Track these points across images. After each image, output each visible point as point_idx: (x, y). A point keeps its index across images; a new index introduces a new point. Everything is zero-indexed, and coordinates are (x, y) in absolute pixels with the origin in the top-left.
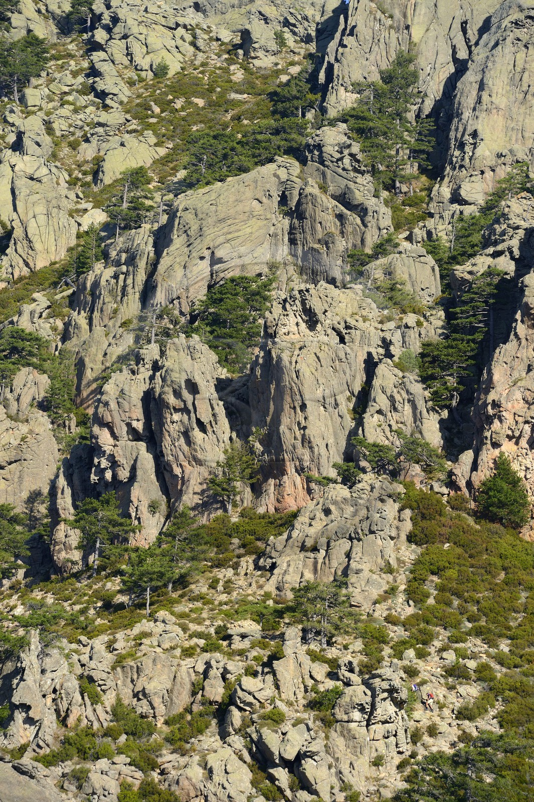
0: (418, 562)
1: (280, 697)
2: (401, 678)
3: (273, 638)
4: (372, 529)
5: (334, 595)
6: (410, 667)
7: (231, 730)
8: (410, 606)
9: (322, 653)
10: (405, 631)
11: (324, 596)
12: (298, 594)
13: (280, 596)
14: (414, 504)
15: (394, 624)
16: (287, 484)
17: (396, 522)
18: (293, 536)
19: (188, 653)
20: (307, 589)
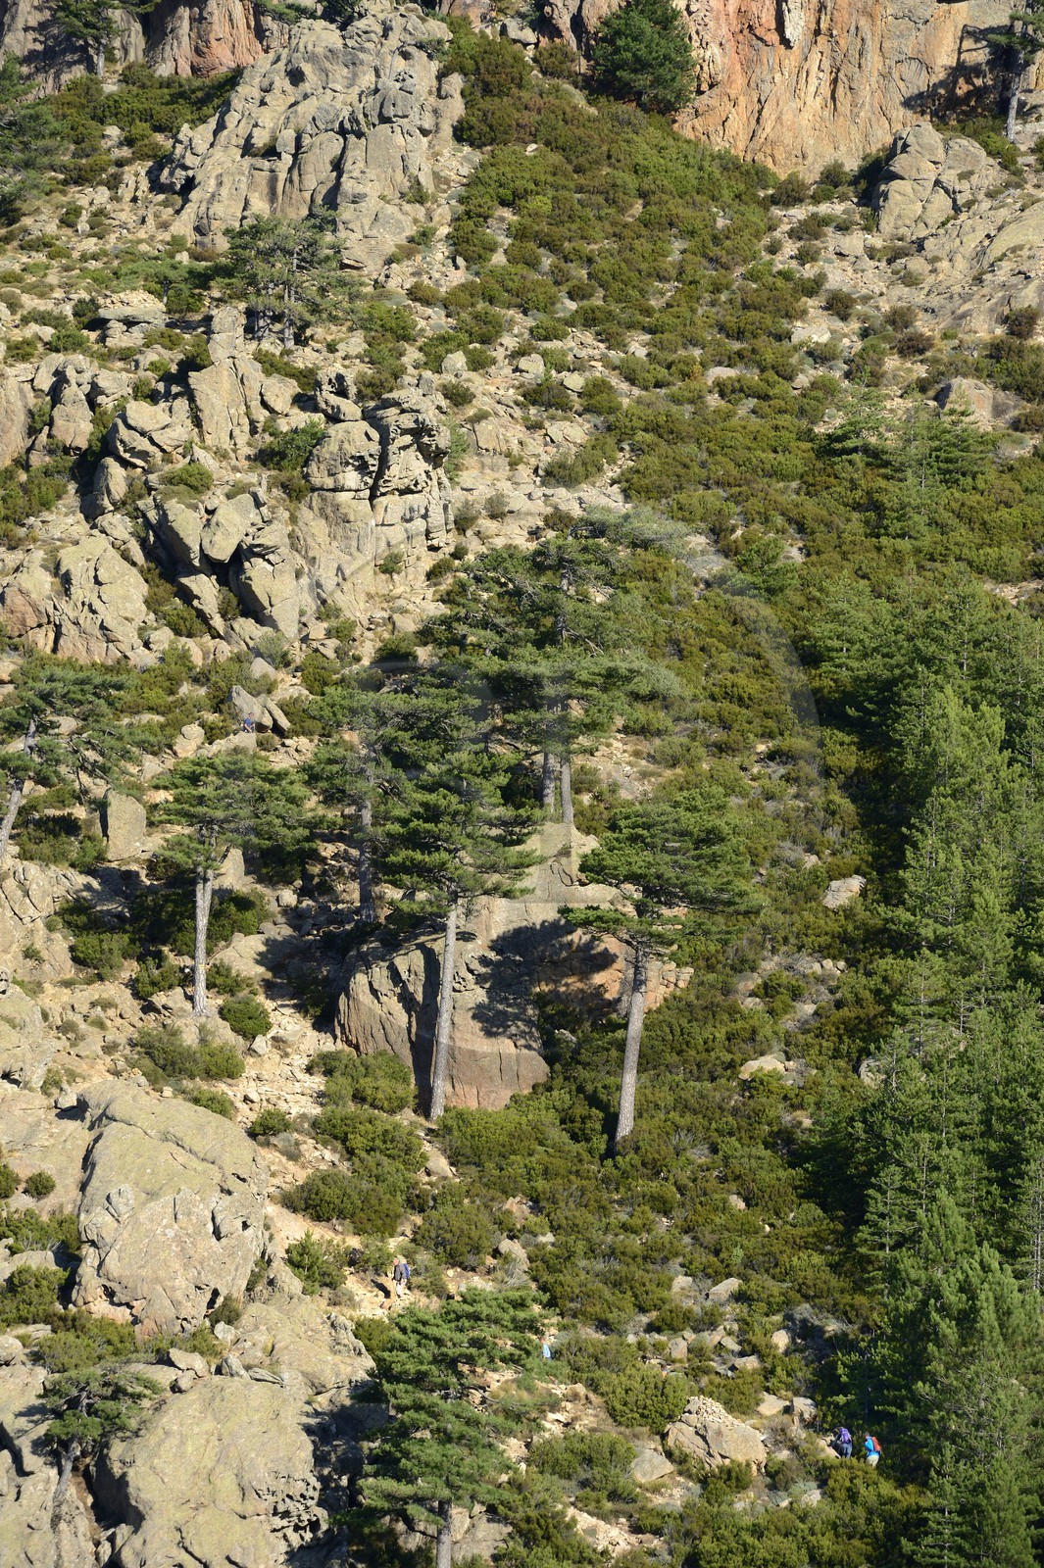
0: (474, 182)
1: (203, 441)
2: (439, 408)
3: (188, 326)
4: (386, 113)
5: (310, 245)
6: (455, 387)
7: (106, 502)
8: (457, 268)
9: (286, 359)
10: (448, 316)
11: (290, 245)
12: (238, 241)
13: (202, 244)
14: (470, 64)
15: (427, 303)
16: (215, 18)
17: (432, 99)
18: (228, 124)
19: (19, 352)
20: (256, 231)
